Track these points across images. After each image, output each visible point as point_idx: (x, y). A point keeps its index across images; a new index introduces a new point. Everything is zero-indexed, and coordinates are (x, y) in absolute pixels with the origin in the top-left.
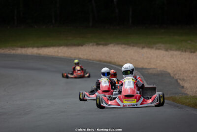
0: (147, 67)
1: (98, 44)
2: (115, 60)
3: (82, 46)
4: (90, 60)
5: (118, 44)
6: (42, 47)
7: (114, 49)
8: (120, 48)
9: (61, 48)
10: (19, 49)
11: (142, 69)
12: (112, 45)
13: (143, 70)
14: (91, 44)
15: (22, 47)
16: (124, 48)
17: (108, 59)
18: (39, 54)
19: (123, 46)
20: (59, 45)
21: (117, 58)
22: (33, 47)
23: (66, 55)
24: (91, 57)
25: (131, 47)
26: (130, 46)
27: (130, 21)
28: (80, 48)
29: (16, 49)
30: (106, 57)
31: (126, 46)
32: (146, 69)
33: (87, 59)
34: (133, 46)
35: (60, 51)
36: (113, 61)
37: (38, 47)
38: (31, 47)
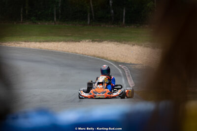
0: (135, 63)
1: (93, 41)
2: (108, 56)
3: (79, 42)
4: (86, 55)
5: (111, 41)
6: (44, 42)
7: (107, 45)
8: (113, 45)
9: (61, 43)
10: (23, 43)
11: (131, 64)
12: (106, 42)
13: (131, 66)
14: (87, 41)
15: (25, 42)
16: (116, 45)
17: (101, 55)
18: (41, 48)
19: (116, 43)
20: (59, 41)
21: (110, 54)
22: (36, 41)
23: (64, 50)
24: (86, 53)
25: (123, 45)
26: (122, 43)
27: (124, 21)
28: (77, 43)
29: (21, 43)
30: (100, 52)
31: (118, 43)
32: (134, 64)
33: (83, 54)
34: (125, 43)
35: (59, 46)
36: (105, 56)
37: (40, 42)
38: (34, 41)
